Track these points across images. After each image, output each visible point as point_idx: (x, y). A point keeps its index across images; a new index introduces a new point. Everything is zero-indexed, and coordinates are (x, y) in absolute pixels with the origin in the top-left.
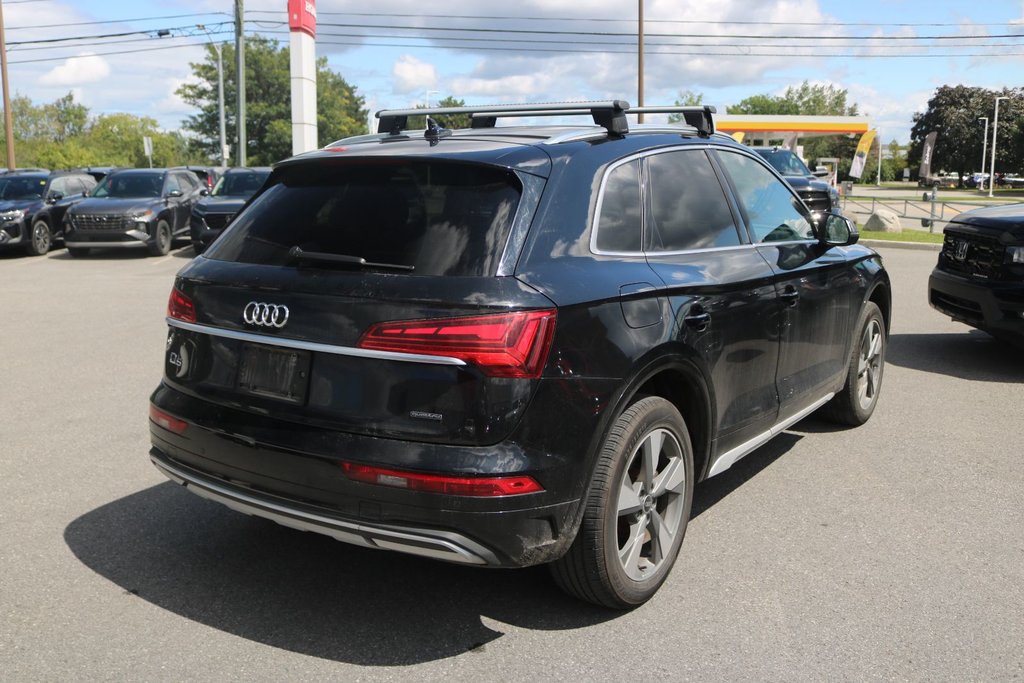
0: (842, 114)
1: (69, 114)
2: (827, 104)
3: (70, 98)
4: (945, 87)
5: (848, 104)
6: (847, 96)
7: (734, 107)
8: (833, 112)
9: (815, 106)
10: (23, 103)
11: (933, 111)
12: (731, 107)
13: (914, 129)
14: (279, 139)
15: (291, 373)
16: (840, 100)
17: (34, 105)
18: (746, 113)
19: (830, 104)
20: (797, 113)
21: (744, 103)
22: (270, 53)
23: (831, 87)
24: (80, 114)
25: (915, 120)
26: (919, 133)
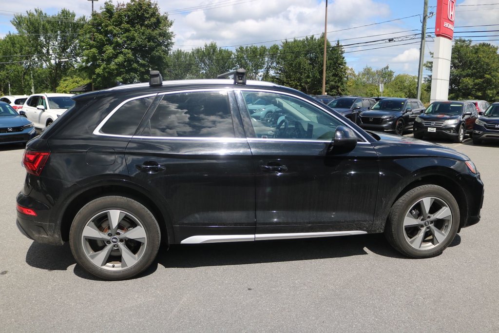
1: (386, 74)
3: (387, 68)
10: (369, 70)
14: (466, 86)
17: (373, 70)
22: (467, 46)
24: (390, 74)
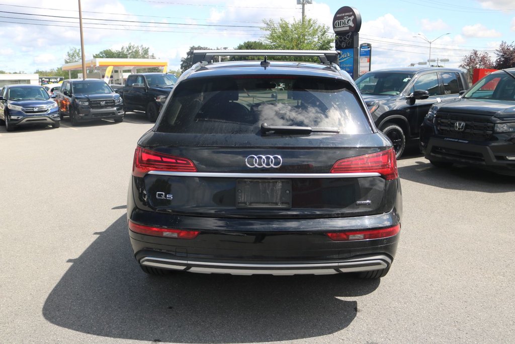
0: (148, 58)
2: (140, 54)
4: (193, 47)
5: (150, 54)
6: (149, 50)
7: (96, 55)
8: (144, 57)
9: (135, 55)
11: (189, 57)
12: (95, 55)
13: (182, 65)
15: (279, 192)
16: (146, 52)
18: (102, 57)
19: (142, 54)
20: (127, 57)
21: (101, 53)
23: (142, 46)
25: (182, 61)
26: (184, 67)
